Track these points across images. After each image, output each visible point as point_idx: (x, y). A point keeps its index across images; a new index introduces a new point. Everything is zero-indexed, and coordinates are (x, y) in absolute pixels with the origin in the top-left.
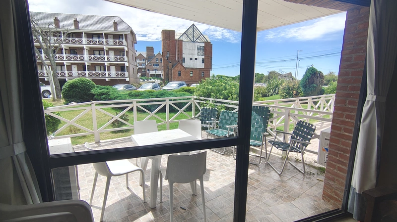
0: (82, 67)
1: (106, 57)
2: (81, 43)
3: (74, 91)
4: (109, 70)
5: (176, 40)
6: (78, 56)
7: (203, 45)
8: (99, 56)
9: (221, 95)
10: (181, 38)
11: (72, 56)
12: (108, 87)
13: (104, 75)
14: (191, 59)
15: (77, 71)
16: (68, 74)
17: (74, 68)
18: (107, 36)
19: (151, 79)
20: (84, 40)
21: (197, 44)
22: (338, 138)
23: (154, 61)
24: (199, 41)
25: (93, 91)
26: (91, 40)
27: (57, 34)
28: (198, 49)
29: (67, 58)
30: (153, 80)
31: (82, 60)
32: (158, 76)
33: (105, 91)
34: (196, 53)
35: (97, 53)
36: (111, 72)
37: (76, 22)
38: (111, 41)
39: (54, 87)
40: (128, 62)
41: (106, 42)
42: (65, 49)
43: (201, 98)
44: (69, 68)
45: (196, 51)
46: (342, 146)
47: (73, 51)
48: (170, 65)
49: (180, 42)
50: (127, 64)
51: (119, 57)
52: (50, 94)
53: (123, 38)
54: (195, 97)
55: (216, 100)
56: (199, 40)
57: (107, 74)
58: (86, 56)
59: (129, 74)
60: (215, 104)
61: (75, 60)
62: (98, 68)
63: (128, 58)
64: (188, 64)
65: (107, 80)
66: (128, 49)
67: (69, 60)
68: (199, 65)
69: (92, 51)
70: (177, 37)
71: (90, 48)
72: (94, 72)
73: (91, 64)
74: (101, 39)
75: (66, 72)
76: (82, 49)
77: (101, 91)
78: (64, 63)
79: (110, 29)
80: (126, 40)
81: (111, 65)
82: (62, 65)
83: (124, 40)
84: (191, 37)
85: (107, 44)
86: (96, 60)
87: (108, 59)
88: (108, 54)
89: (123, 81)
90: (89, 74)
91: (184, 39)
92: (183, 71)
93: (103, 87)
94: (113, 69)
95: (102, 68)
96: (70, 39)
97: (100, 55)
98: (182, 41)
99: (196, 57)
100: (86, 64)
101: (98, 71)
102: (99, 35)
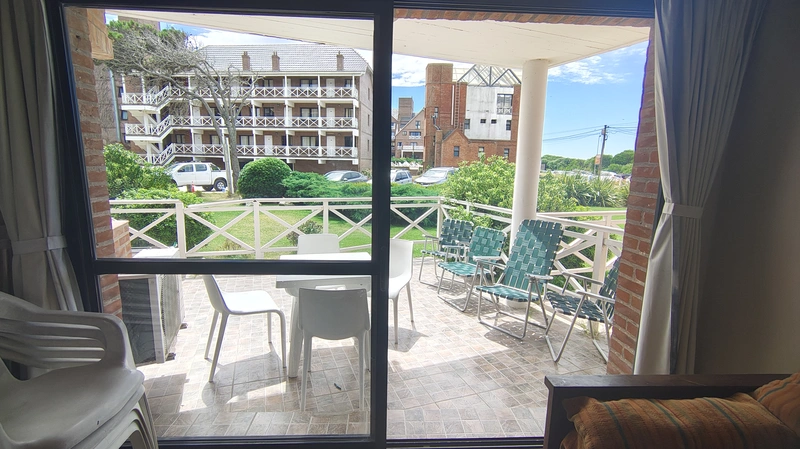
0: (280, 139)
1: (320, 119)
2: (280, 96)
3: (256, 181)
4: (324, 143)
5: (454, 84)
6: (275, 118)
7: (511, 91)
8: (308, 119)
9: (486, 195)
10: (465, 80)
11: (265, 118)
12: (310, 174)
13: (314, 153)
14: (483, 121)
15: (272, 146)
16: (258, 151)
17: (268, 140)
18: (324, 81)
19: (402, 162)
20: (287, 89)
21: (497, 90)
22: (628, 291)
23: (412, 127)
24: (502, 83)
25: (285, 182)
26: (297, 89)
27: (246, 81)
28: (500, 100)
29: (257, 122)
30: (406, 164)
31: (281, 126)
32: (417, 156)
33: (304, 182)
34: (495, 110)
35: (305, 112)
36: (327, 147)
37: (276, 59)
38: (331, 89)
39: (232, 172)
40: (359, 128)
41: (322, 92)
42: (256, 108)
43: (453, 200)
44: (260, 140)
45: (495, 106)
46: (632, 308)
47: (269, 110)
48: (438, 134)
49: (463, 87)
50: (356, 133)
51: (342, 119)
52: (226, 186)
53: (351, 84)
54: (443, 198)
55: (477, 205)
56: (503, 80)
57: (320, 152)
58: (288, 118)
59: (359, 152)
60: (474, 213)
61: (271, 126)
62: (305, 140)
63: (359, 122)
64: (475, 131)
65: (320, 162)
66: (360, 103)
67: (261, 126)
68: (500, 133)
69: (298, 109)
70: (456, 78)
71: (296, 104)
72: (299, 148)
73: (296, 132)
74: (314, 88)
75: (255, 147)
76: (282, 106)
77: (297, 182)
78: (252, 131)
79: (330, 68)
80: (358, 87)
81: (328, 134)
82: (249, 134)
83: (353, 88)
84: (485, 75)
85: (324, 96)
86: (304, 126)
87: (323, 123)
88: (324, 114)
89: (348, 165)
90: (290, 151)
91: (472, 80)
92: (464, 145)
93: (302, 174)
94: (331, 142)
95: (313, 139)
96: (264, 89)
97: (310, 116)
98: (465, 84)
99: (494, 116)
100: (287, 133)
101: (307, 145)
102: (311, 81)
